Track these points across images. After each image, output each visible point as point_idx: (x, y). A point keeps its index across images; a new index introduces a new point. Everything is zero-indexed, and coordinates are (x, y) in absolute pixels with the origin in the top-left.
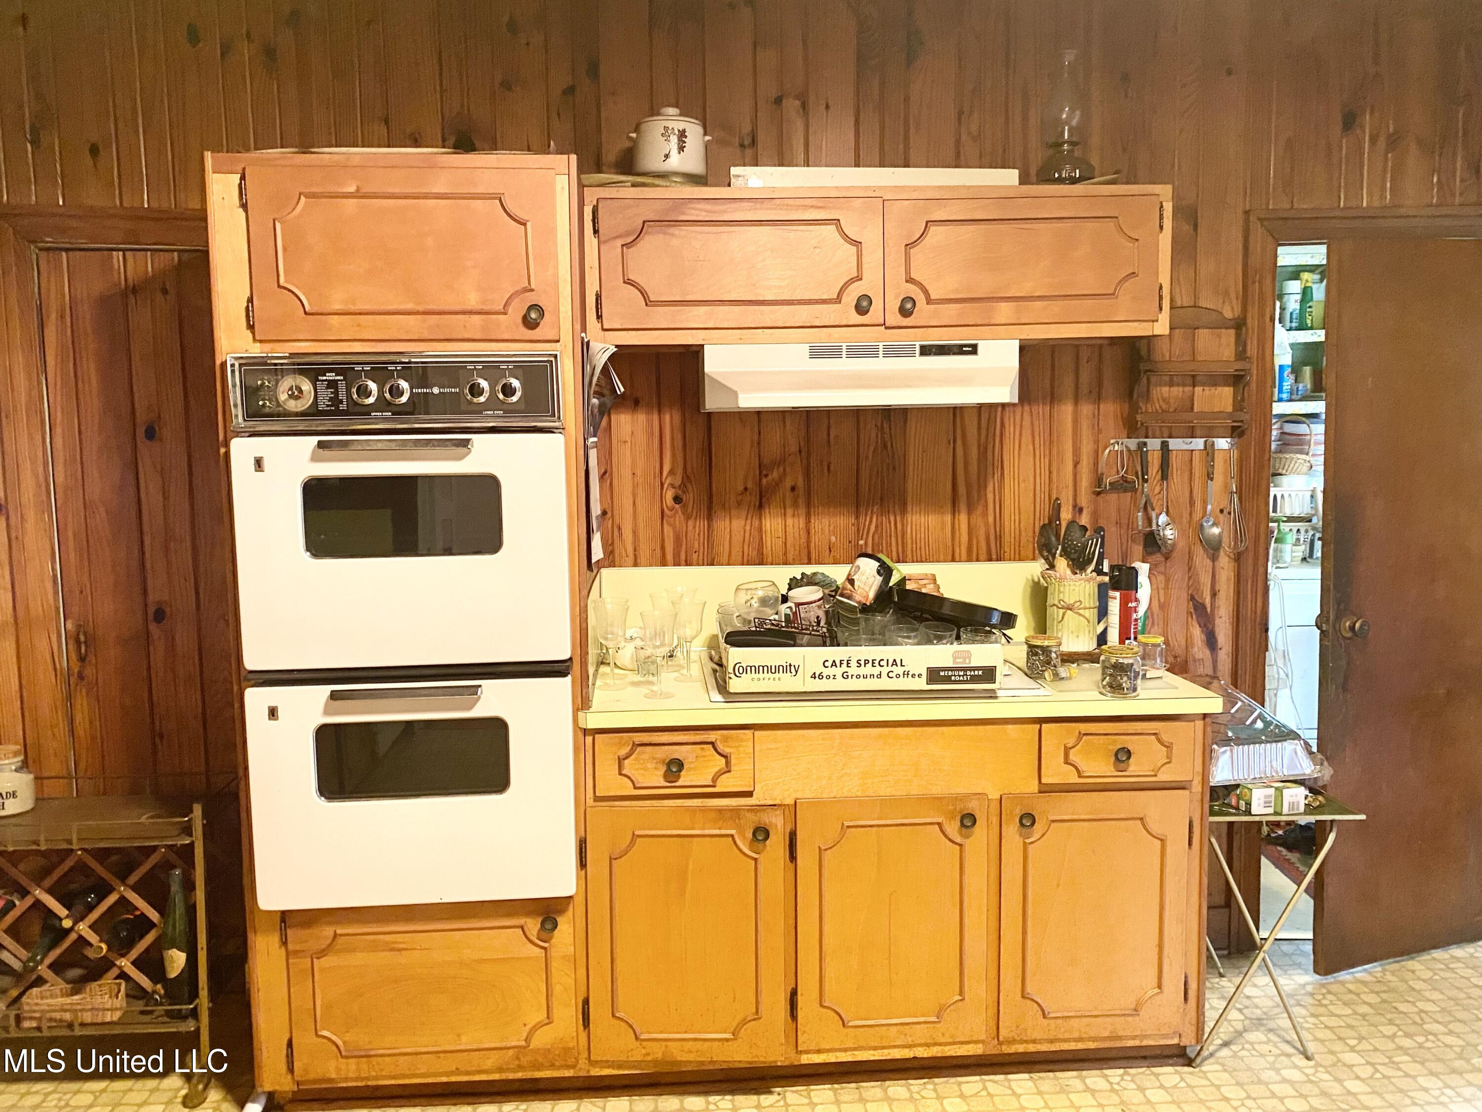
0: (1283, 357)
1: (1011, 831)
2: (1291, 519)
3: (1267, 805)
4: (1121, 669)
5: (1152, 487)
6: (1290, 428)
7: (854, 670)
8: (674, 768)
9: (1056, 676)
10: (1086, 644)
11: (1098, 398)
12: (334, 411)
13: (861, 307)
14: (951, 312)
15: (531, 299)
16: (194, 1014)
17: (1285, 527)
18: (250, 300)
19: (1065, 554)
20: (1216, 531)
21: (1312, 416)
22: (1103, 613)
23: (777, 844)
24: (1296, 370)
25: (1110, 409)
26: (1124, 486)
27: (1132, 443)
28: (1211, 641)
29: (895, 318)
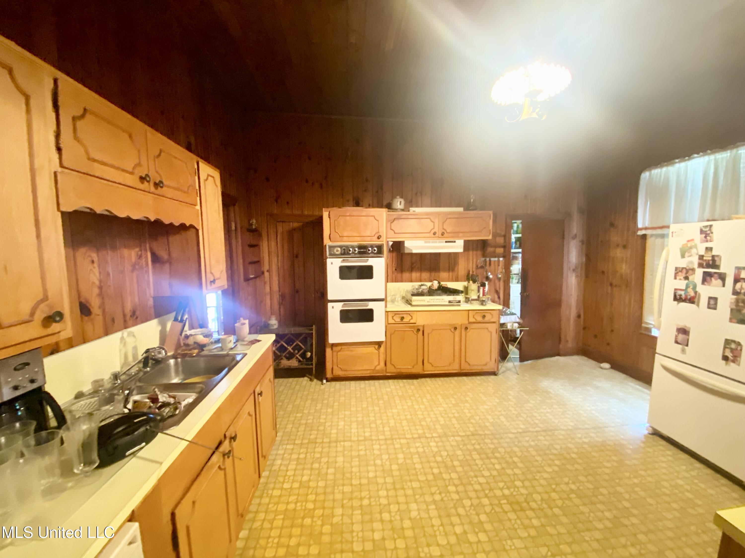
0: (513, 240)
1: (463, 330)
2: (515, 274)
3: (510, 326)
4: (483, 301)
5: (487, 267)
6: (514, 255)
7: (435, 301)
8: (402, 318)
9: (471, 303)
10: (476, 297)
11: (477, 250)
12: (344, 254)
13: (434, 234)
14: (450, 235)
15: (379, 234)
16: (312, 364)
17: (514, 276)
18: (330, 234)
19: (472, 280)
20: (500, 276)
21: (519, 253)
22: (479, 291)
23: (421, 332)
24: (516, 242)
25: (479, 253)
26: (482, 267)
27: (484, 259)
28: (499, 298)
29: (440, 236)
